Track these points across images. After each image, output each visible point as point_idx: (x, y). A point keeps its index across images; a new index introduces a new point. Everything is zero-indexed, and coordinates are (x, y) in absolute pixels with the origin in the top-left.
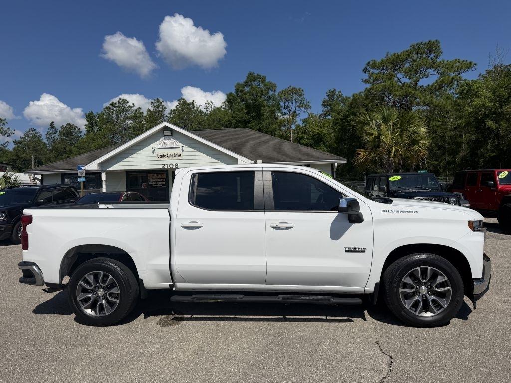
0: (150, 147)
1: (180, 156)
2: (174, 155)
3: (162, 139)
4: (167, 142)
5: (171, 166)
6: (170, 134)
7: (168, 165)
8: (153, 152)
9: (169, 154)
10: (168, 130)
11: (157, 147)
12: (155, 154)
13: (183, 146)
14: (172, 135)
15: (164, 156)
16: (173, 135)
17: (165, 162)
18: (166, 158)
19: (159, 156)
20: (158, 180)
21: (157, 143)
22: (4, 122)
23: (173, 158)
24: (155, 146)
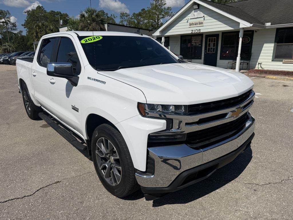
0: (185, 19)
1: (202, 23)
2: (198, 23)
3: (193, 12)
4: (196, 13)
5: (197, 31)
6: (197, 8)
7: (195, 30)
8: (187, 22)
9: (196, 23)
10: (196, 5)
11: (190, 18)
12: (188, 24)
13: (204, 16)
14: (198, 8)
15: (193, 24)
16: (200, 8)
17: (193, 29)
18: (194, 26)
19: (190, 25)
20: (196, 41)
21: (190, 15)
22: (170, 9)
23: (198, 25)
24: (189, 18)
